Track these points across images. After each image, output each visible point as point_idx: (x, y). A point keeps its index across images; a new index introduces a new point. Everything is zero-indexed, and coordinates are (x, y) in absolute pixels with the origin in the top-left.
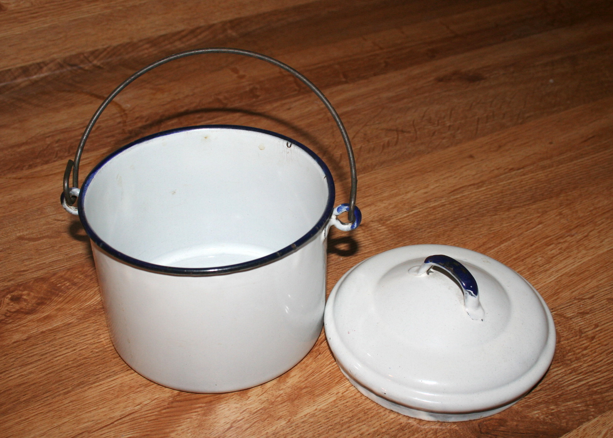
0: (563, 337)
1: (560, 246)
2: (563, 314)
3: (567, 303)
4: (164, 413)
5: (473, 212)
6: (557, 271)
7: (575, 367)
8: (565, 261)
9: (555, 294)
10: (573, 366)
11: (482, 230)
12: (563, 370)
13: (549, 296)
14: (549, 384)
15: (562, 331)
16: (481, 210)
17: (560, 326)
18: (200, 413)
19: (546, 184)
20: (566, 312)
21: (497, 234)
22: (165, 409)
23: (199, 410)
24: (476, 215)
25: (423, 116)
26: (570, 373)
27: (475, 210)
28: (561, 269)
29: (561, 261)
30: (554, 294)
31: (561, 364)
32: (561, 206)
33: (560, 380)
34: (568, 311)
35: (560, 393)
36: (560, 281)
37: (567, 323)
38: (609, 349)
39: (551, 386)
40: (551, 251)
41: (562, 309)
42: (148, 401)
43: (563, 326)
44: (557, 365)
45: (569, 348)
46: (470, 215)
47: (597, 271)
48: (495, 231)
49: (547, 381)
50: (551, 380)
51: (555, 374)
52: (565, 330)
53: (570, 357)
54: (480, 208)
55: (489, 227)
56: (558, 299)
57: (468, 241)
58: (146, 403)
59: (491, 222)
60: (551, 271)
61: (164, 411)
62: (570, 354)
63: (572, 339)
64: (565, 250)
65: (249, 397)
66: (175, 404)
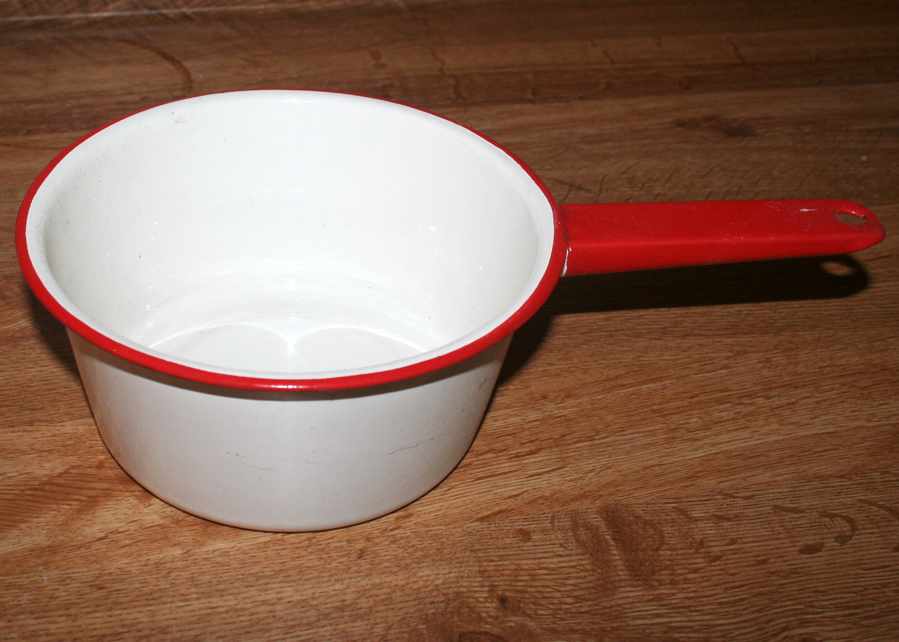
0: (667, 544)
1: (739, 409)
2: (687, 511)
3: (703, 496)
4: (28, 495)
5: (625, 328)
6: (713, 445)
7: (662, 594)
8: (735, 433)
9: (691, 478)
10: (658, 592)
11: (624, 356)
12: (640, 593)
13: (679, 478)
14: (605, 608)
15: (670, 535)
16: (639, 327)
17: (671, 527)
18: (73, 507)
19: (768, 311)
20: (693, 509)
21: (646, 367)
22: (31, 489)
23: (74, 503)
24: (628, 332)
25: (623, 173)
26: (650, 601)
27: (629, 325)
28: (722, 443)
29: (728, 431)
30: (688, 478)
31: (641, 583)
32: (774, 349)
33: (627, 606)
34: (696, 509)
35: (615, 625)
36: (710, 460)
37: (686, 525)
38: (734, 582)
39: (607, 611)
40: (720, 412)
41: (690, 503)
42: (15, 474)
43: (676, 528)
44: (635, 583)
45: (668, 563)
46: (618, 330)
47: (781, 461)
48: (645, 362)
49: (604, 602)
50: (612, 603)
51: (624, 595)
52: (677, 534)
53: (663, 577)
54: (640, 324)
55: (639, 354)
56: (692, 485)
57: (593, 368)
58: (11, 475)
59: (645, 348)
60: (703, 442)
61: (29, 492)
62: (665, 572)
63: (681, 552)
64: (744, 416)
65: (150, 505)
66: (47, 487)
